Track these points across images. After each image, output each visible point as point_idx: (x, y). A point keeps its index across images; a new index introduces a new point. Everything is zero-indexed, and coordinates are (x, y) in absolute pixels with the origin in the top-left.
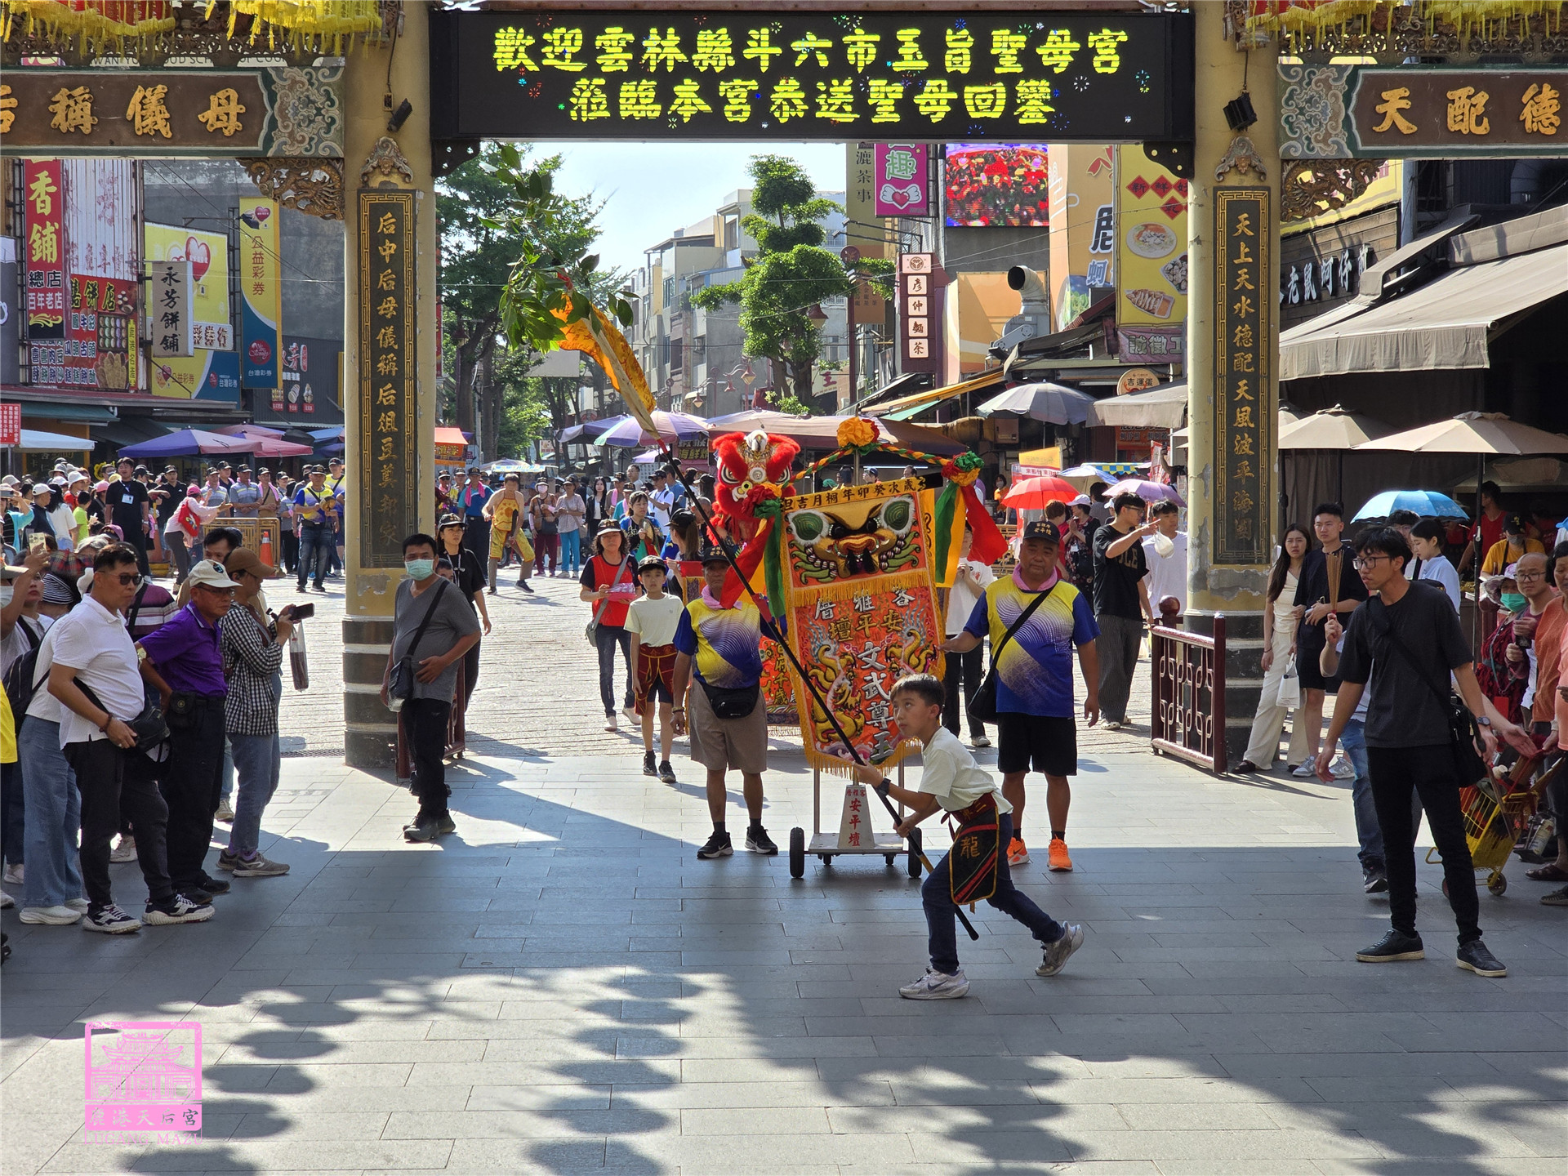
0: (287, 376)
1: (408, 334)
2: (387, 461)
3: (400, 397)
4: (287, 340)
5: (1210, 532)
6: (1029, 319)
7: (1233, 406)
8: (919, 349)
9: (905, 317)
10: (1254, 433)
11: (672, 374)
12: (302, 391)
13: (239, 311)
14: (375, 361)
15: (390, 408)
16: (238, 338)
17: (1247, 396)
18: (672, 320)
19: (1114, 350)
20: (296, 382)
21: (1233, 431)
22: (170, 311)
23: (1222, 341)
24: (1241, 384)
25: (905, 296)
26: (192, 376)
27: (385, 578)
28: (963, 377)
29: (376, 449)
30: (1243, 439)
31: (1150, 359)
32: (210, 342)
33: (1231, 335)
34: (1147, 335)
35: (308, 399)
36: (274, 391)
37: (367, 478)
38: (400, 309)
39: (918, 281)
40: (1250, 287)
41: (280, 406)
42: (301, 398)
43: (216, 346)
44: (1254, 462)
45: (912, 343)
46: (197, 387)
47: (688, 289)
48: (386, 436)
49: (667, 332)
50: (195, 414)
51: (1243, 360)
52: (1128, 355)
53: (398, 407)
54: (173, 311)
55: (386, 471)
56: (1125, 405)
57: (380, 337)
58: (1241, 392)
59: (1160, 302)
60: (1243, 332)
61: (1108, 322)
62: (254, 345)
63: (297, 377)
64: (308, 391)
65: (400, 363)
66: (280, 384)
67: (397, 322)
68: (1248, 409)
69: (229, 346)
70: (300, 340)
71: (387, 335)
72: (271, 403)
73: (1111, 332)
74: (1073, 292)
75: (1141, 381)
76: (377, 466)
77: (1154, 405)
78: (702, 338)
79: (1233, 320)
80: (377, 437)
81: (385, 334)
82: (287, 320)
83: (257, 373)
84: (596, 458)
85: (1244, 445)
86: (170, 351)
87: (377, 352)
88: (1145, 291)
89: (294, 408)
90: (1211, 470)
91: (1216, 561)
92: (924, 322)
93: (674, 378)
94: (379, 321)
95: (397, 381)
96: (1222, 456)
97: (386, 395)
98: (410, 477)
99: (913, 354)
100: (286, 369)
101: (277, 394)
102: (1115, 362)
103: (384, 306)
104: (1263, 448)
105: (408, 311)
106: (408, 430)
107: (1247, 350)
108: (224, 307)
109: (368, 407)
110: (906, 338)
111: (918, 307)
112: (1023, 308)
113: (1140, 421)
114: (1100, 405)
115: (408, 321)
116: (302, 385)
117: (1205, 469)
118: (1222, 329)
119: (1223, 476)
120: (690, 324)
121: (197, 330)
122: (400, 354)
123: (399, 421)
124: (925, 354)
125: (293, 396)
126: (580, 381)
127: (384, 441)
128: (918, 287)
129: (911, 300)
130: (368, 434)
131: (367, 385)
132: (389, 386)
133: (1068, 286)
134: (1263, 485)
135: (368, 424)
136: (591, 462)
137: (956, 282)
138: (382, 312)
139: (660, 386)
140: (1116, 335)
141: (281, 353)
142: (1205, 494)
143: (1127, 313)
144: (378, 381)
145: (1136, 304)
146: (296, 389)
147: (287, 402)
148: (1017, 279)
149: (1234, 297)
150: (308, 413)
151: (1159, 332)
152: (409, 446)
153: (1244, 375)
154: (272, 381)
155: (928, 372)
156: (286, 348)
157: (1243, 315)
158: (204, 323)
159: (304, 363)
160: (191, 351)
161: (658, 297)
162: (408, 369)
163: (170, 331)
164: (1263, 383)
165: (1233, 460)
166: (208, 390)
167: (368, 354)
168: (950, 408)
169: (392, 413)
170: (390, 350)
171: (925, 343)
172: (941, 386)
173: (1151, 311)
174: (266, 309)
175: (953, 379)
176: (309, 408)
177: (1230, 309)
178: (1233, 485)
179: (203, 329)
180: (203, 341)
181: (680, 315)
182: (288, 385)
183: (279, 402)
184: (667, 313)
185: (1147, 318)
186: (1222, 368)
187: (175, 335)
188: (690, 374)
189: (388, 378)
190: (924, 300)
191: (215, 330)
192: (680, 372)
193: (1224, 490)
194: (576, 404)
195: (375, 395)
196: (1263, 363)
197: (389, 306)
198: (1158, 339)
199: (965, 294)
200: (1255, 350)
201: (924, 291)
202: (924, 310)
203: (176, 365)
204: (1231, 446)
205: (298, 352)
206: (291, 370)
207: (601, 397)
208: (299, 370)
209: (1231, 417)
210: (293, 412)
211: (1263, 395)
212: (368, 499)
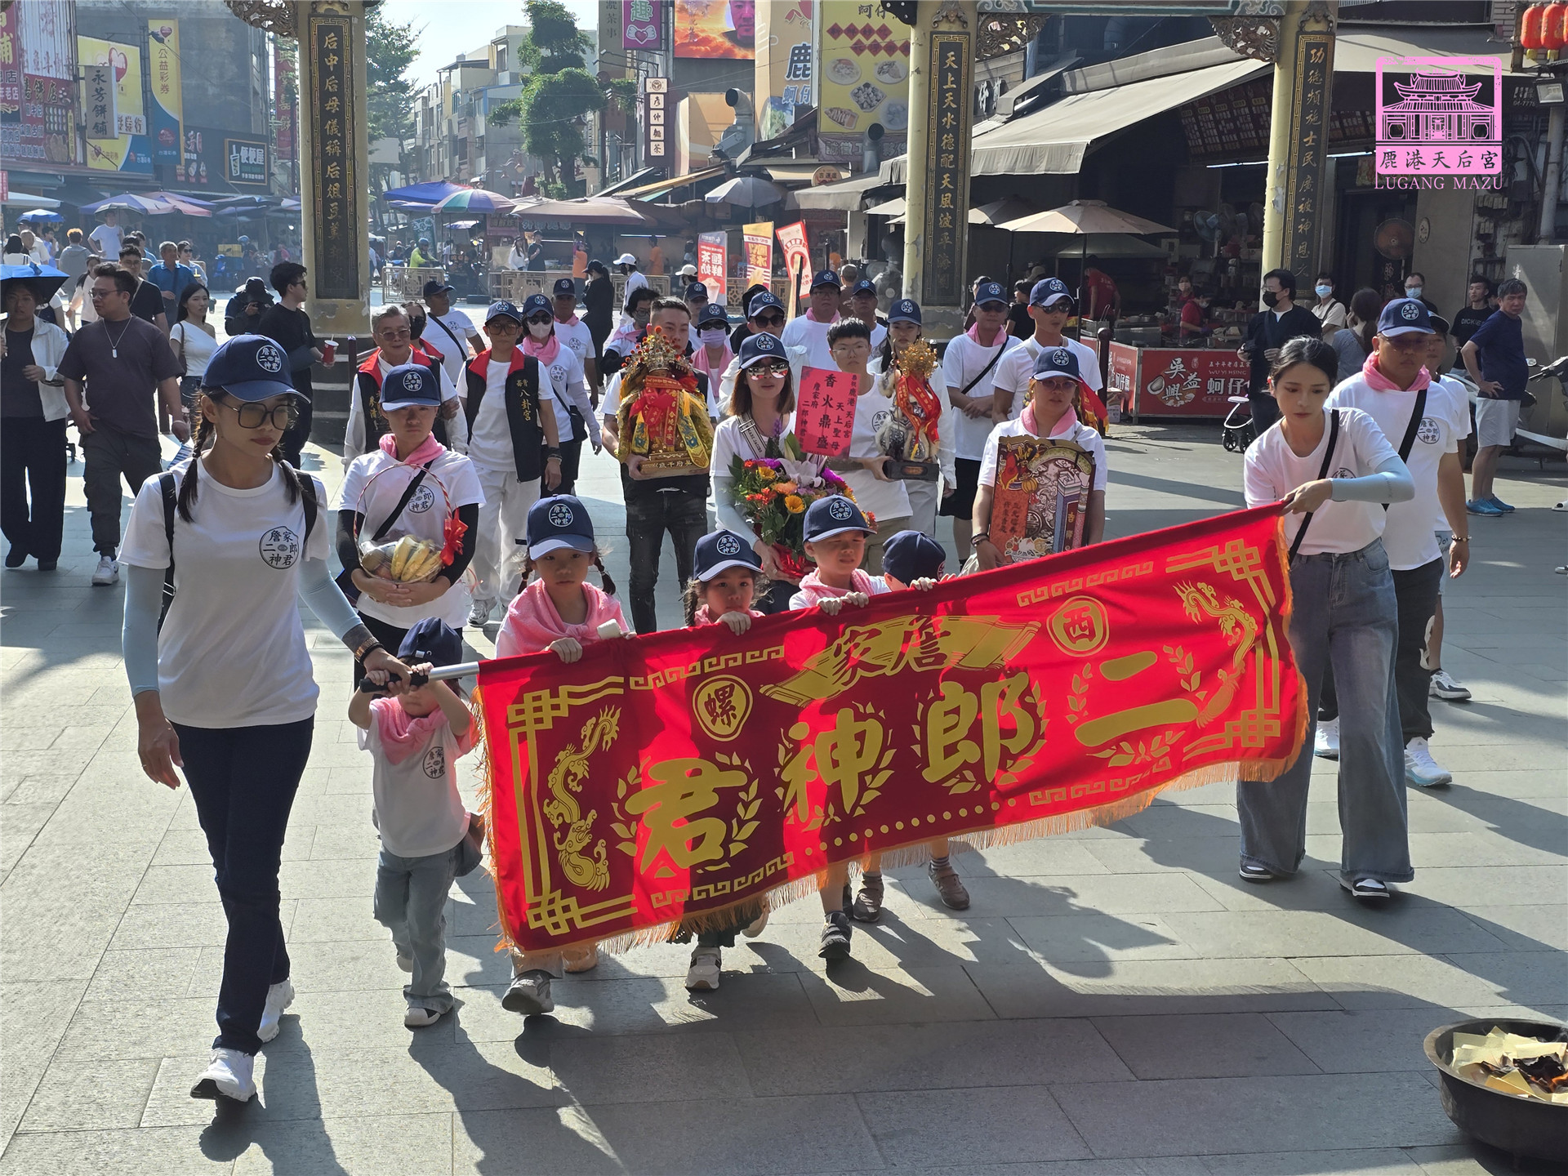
0: (186, 156)
1: (348, 125)
2: (334, 220)
3: (343, 172)
4: (187, 129)
5: (920, 283)
6: (740, 128)
7: (939, 192)
8: (658, 149)
9: (648, 125)
10: (953, 212)
11: (460, 164)
12: (199, 167)
13: (150, 104)
14: (324, 145)
15: (336, 180)
16: (150, 126)
17: (949, 186)
18: (459, 124)
19: (815, 151)
20: (194, 160)
21: (938, 211)
22: (99, 104)
23: (933, 144)
24: (945, 176)
25: (648, 109)
26: (116, 154)
27: (335, 306)
28: (691, 171)
29: (326, 212)
30: (945, 216)
31: (839, 158)
32: (129, 128)
33: (939, 140)
34: (839, 142)
35: (203, 174)
36: (178, 167)
37: (320, 232)
38: (341, 106)
39: (657, 98)
40: (954, 106)
41: (183, 178)
42: (198, 172)
43: (134, 131)
44: (952, 232)
45: (653, 145)
46: (121, 163)
47: (471, 100)
48: (333, 201)
49: (456, 132)
50: (120, 183)
51: (947, 160)
52: (825, 156)
53: (342, 180)
54: (102, 104)
55: (334, 228)
56: (816, 194)
57: (327, 127)
58: (945, 182)
59: (848, 117)
60: (948, 138)
61: (811, 131)
62: (162, 131)
63: (194, 157)
64: (203, 168)
65: (343, 147)
66: (183, 162)
67: (340, 116)
68: (950, 195)
69: (144, 132)
70: (196, 130)
71: (332, 126)
72: (176, 175)
73: (813, 138)
74: (772, 109)
75: (829, 175)
76: (327, 224)
77: (839, 194)
78: (482, 137)
79: (942, 130)
80: (327, 202)
81: (331, 125)
82: (186, 113)
83: (166, 153)
84: (404, 224)
85: (945, 221)
86: (100, 134)
87: (325, 138)
88: (838, 109)
89: (193, 180)
90: (922, 239)
91: (922, 305)
92: (661, 129)
93: (462, 167)
94: (326, 115)
95: (341, 160)
96: (931, 228)
97: (333, 171)
98: (351, 233)
99: (653, 153)
100: (187, 151)
101: (180, 169)
102: (815, 161)
103: (330, 103)
104: (959, 224)
105: (348, 108)
106: (349, 198)
107: (950, 152)
108: (139, 102)
109: (319, 178)
110: (648, 141)
111: (658, 118)
112: (735, 120)
113: (828, 206)
114: (798, 194)
115: (348, 116)
116: (198, 162)
117: (918, 237)
118: (934, 137)
119: (930, 243)
120: (473, 127)
121: (120, 120)
122: (342, 139)
123: (343, 191)
124: (662, 153)
125: (192, 171)
126: (391, 167)
127: (332, 205)
128: (657, 103)
129: (652, 113)
130: (319, 199)
131: (318, 163)
132: (335, 164)
133: (769, 105)
134: (957, 249)
135: (319, 192)
136: (401, 227)
137: (687, 99)
138: (328, 108)
139: (451, 174)
140: (817, 141)
141: (183, 138)
142: (917, 256)
143: (825, 125)
144: (326, 160)
145: (832, 118)
146: (194, 165)
147: (187, 175)
148: (732, 99)
149: (942, 113)
150: (204, 184)
151: (847, 139)
152: (350, 209)
153: (947, 170)
154: (178, 159)
155: (664, 166)
156: (186, 135)
157: (948, 127)
158: (124, 115)
159: (199, 146)
160: (116, 135)
161: (448, 107)
162: (348, 151)
163: (100, 119)
164: (960, 176)
165: (938, 231)
166: (128, 164)
167: (318, 140)
168: (679, 193)
169: (337, 184)
170: (335, 137)
171: (662, 144)
172: (673, 177)
173: (842, 124)
174: (170, 103)
175: (684, 173)
176: (204, 180)
177: (939, 122)
178: (937, 248)
179: (124, 119)
180: (124, 128)
181: (465, 120)
182: (189, 162)
183: (181, 175)
184: (455, 118)
185: (838, 129)
186: (933, 166)
187: (103, 123)
188: (472, 164)
189: (333, 158)
190: (662, 113)
191: (133, 119)
192: (466, 163)
193: (931, 253)
194: (388, 183)
195: (324, 171)
196: (960, 162)
197: (333, 104)
198: (846, 144)
199: (693, 108)
200: (955, 152)
201: (662, 106)
202: (661, 120)
203: (105, 145)
204: (937, 221)
205: (195, 138)
206: (190, 152)
207: (407, 179)
208: (196, 152)
209: (938, 200)
210: (193, 183)
211: (960, 184)
212: (321, 248)
